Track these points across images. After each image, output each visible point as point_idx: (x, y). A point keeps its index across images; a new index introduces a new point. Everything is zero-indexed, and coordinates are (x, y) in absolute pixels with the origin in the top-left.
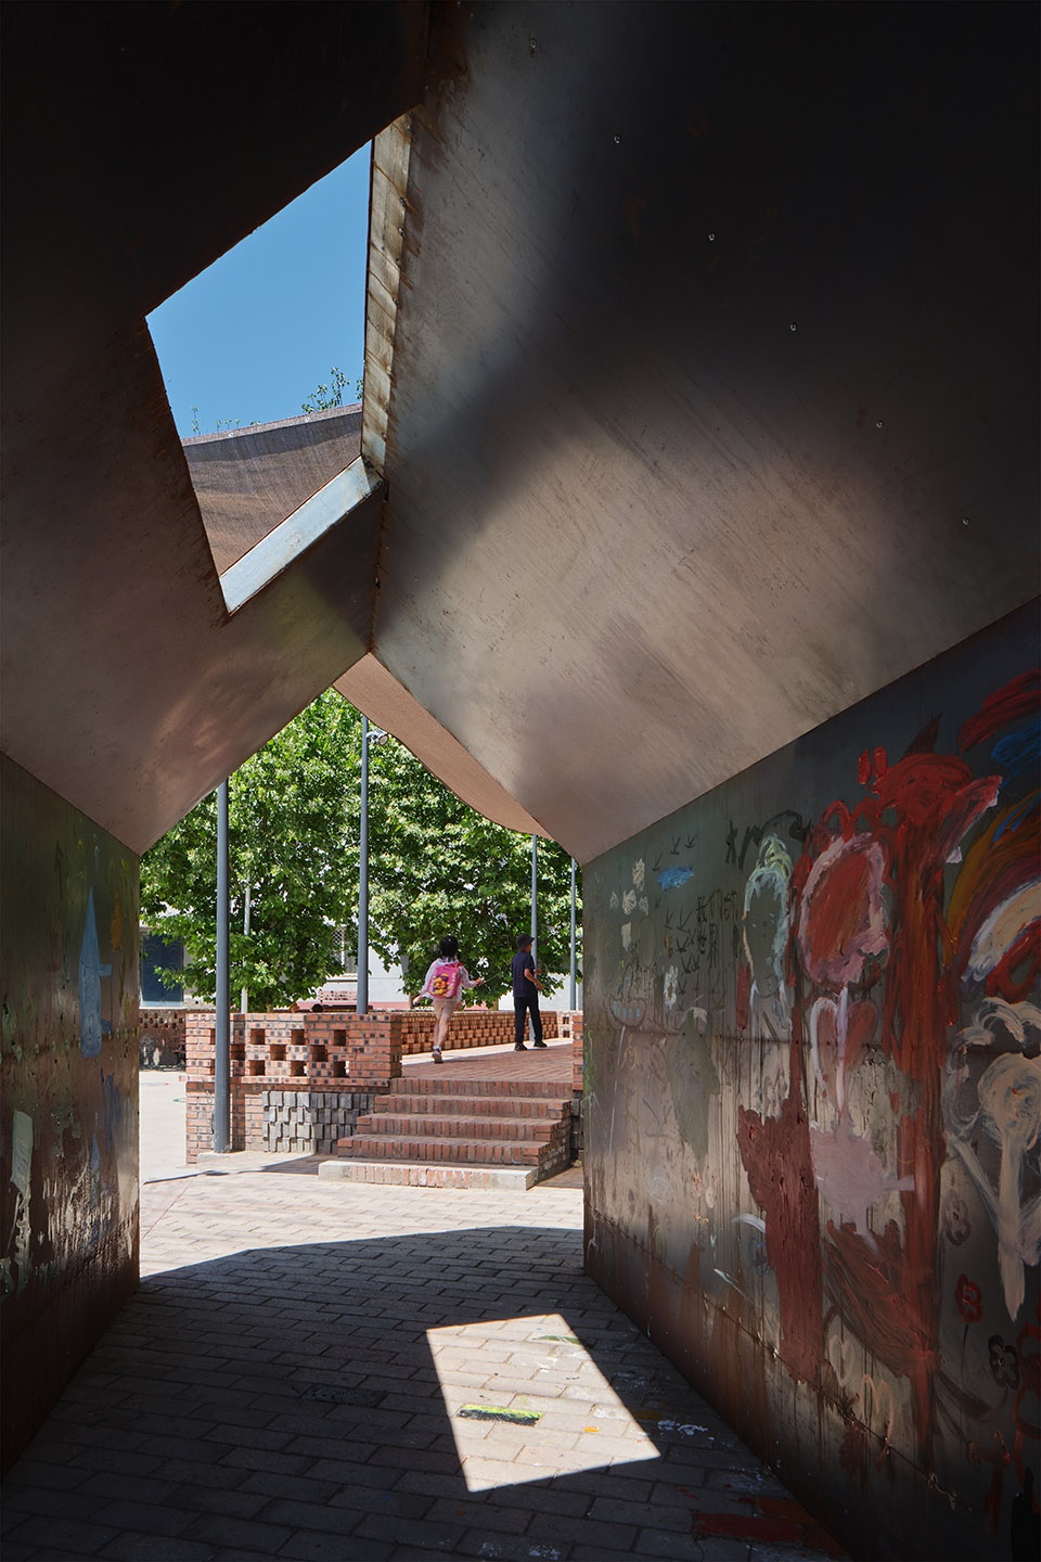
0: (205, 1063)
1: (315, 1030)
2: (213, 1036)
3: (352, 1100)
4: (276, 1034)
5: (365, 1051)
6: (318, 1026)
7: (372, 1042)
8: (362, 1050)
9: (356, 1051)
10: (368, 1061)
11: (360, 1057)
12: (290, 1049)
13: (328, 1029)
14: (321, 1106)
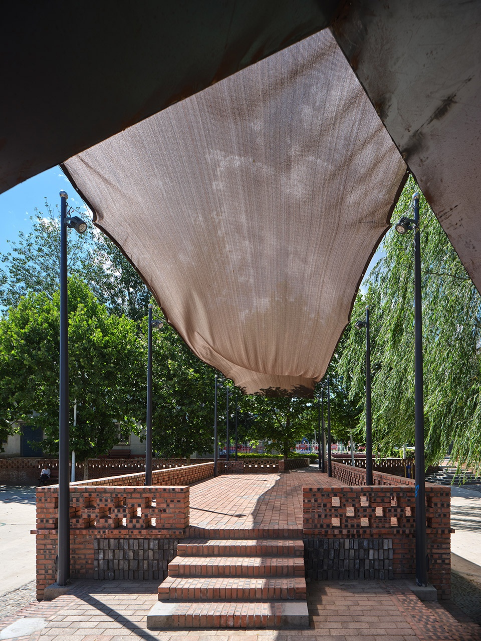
0: (51, 521)
1: (131, 498)
2: (56, 503)
3: (158, 544)
4: (103, 500)
5: (167, 511)
6: (134, 495)
7: (171, 505)
8: (165, 511)
9: (161, 511)
10: (169, 518)
11: (163, 515)
12: (114, 511)
13: (141, 497)
14: (136, 548)
